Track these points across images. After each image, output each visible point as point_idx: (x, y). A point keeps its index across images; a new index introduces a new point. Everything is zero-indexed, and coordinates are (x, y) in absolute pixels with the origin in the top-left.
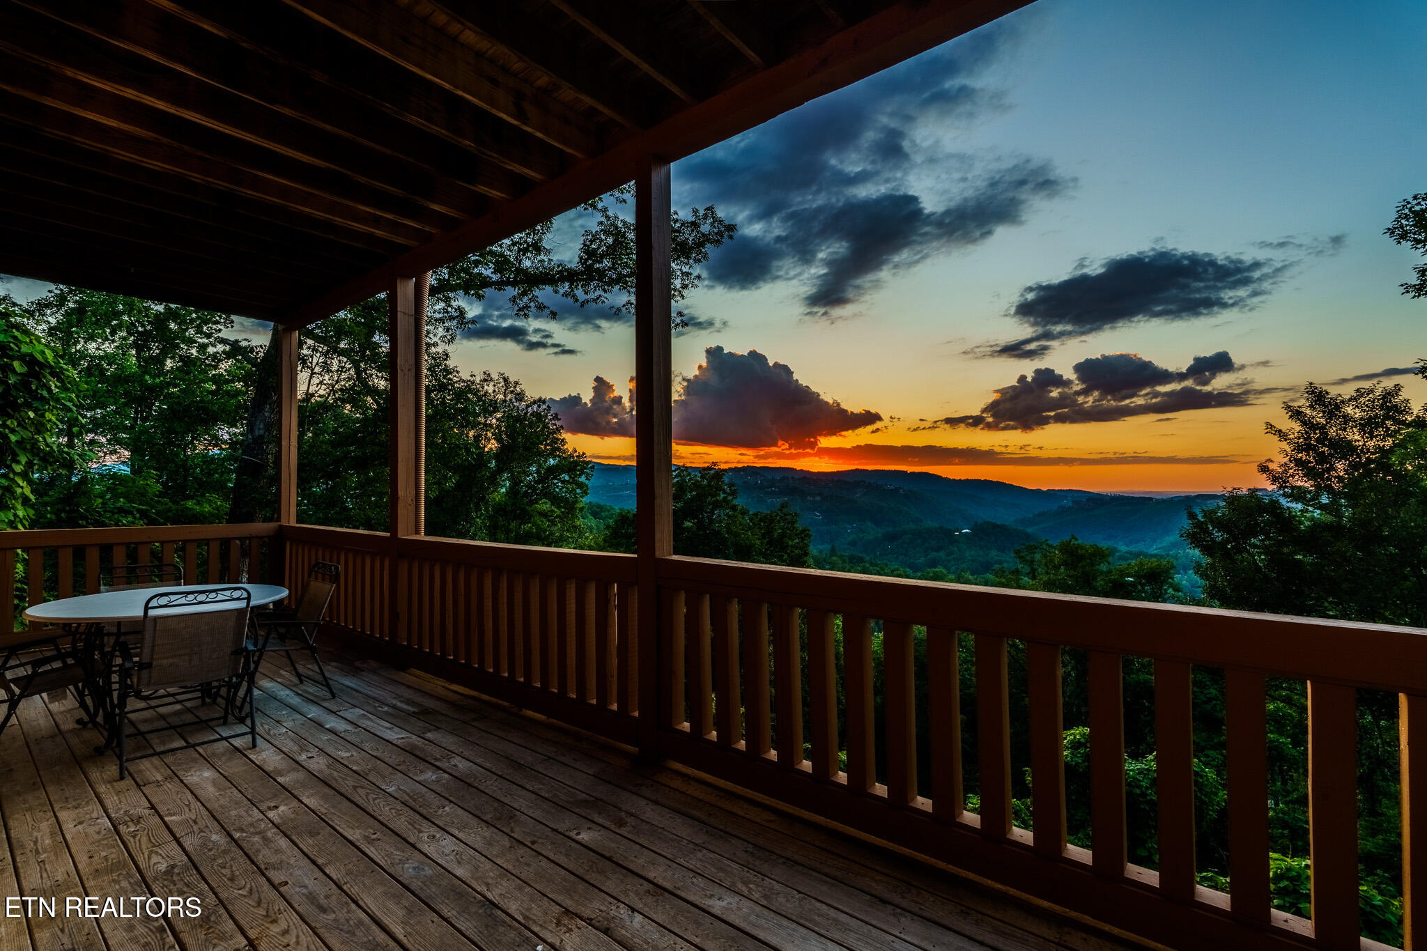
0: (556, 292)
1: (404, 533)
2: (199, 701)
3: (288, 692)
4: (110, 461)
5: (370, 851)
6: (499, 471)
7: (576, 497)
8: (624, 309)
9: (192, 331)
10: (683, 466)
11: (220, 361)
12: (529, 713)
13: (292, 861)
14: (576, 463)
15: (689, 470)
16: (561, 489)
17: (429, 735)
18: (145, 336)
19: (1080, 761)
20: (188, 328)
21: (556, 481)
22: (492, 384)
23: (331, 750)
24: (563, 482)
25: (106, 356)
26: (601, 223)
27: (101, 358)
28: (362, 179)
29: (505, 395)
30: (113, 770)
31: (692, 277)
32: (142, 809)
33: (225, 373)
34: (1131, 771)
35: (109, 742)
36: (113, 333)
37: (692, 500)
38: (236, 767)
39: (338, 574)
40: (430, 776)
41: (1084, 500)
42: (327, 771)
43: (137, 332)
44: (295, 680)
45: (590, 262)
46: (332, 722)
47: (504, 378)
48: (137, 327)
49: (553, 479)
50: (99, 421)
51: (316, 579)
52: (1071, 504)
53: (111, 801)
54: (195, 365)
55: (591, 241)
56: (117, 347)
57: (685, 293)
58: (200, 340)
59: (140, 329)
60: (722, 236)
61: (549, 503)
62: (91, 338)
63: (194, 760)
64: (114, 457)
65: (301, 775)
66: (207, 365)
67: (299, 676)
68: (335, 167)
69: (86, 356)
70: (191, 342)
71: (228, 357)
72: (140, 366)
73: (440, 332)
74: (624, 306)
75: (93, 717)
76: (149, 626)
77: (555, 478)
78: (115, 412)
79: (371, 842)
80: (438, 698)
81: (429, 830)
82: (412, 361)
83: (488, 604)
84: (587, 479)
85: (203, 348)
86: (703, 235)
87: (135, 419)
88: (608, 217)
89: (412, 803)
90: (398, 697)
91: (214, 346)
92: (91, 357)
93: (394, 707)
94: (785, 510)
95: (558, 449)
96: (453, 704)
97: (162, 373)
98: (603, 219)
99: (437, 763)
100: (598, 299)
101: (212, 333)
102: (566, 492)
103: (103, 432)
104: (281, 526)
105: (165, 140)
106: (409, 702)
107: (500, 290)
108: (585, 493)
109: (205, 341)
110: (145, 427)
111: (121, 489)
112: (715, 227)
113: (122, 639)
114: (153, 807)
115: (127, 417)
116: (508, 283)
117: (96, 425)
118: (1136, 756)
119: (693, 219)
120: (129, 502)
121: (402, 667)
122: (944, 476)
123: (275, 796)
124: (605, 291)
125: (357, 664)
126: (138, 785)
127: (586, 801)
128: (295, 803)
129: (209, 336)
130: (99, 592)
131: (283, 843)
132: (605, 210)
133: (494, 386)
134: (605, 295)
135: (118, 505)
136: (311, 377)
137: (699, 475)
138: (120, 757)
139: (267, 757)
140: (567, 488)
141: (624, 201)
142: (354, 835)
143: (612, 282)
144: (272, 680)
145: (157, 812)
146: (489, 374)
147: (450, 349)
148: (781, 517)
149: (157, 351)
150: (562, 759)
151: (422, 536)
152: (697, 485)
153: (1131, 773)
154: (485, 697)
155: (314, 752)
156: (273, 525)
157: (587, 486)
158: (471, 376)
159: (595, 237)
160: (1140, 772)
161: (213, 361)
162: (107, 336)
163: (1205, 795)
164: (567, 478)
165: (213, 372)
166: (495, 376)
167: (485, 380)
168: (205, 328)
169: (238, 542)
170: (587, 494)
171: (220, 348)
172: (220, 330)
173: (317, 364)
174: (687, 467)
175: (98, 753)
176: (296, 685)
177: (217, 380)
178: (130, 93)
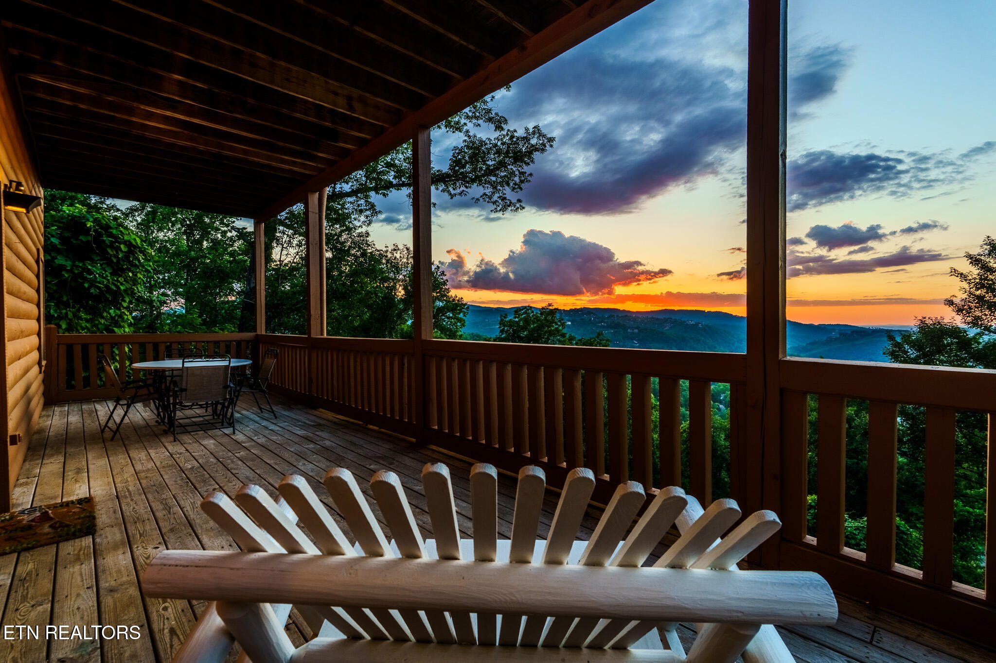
0: (437, 189)
1: (315, 334)
2: (212, 417)
3: (254, 416)
4: (173, 305)
5: (276, 467)
6: (405, 310)
7: (457, 328)
8: (481, 199)
9: (218, 223)
10: (529, 306)
11: (235, 241)
12: (371, 427)
13: (242, 468)
14: (457, 305)
15: (533, 309)
16: (447, 323)
17: (317, 433)
18: (190, 227)
19: (810, 518)
20: (215, 221)
21: (443, 317)
22: (399, 252)
23: (269, 437)
24: (448, 318)
25: (169, 240)
26: (465, 141)
27: (166, 241)
28: (280, 143)
29: (407, 259)
30: (172, 439)
31: (526, 175)
32: (183, 450)
33: (237, 249)
34: (849, 527)
35: (169, 429)
36: (173, 225)
37: (533, 329)
38: (225, 440)
39: (277, 354)
40: (312, 446)
41: (849, 332)
42: (265, 443)
43: (187, 224)
44: (259, 411)
45: (457, 168)
46: (272, 427)
47: (407, 248)
48: (186, 222)
49: (441, 316)
50: (167, 281)
51: (268, 357)
52: (838, 336)
53: (170, 448)
54: (220, 244)
55: (458, 154)
56: (175, 235)
57: (523, 185)
58: (222, 229)
59: (188, 222)
60: (545, 146)
61: (439, 332)
62: (160, 229)
63: (207, 437)
64: (176, 303)
65: (253, 443)
66: (227, 244)
67: (261, 409)
68: (267, 139)
69: (158, 241)
70: (217, 229)
71: (239, 239)
72: (188, 246)
73: (362, 218)
74: (481, 197)
75: (163, 420)
76: (185, 371)
77: (443, 315)
78: (176, 275)
79: (276, 464)
80: (328, 420)
81: (303, 461)
82: (318, 239)
83: (352, 371)
84: (464, 316)
85: (224, 233)
86: (533, 146)
87: (187, 280)
88: (469, 136)
89: (299, 454)
90: (308, 419)
91: (231, 232)
92: (161, 241)
93: (304, 423)
94: (601, 337)
95: (445, 296)
96: (335, 423)
97: (201, 249)
98: (466, 138)
99: (317, 442)
100: (462, 193)
101: (229, 224)
102: (450, 325)
103: (169, 287)
104: (257, 335)
105: (185, 132)
106: (312, 421)
107: (398, 190)
108: (463, 325)
109: (225, 229)
110: (192, 284)
111: (179, 321)
112: (540, 139)
113: (174, 379)
114: (187, 450)
115: (182, 278)
116: (404, 185)
117: (166, 284)
118: (853, 517)
119: (525, 135)
120: (184, 328)
121: (314, 407)
122: (734, 314)
123: (239, 449)
124: (466, 187)
125: (292, 406)
126: (182, 444)
127: (379, 457)
128: (248, 452)
129: (227, 226)
130: (164, 360)
131: (240, 463)
132: (467, 131)
133: (401, 253)
134: (466, 190)
135: (178, 330)
136: (282, 250)
137: (539, 312)
138: (174, 435)
139: (239, 437)
140: (451, 322)
141: (479, 125)
142: (271, 462)
143: (473, 181)
144: (248, 411)
145: (189, 452)
146: (397, 246)
147: (370, 229)
148: (598, 342)
149: (198, 236)
150: (377, 443)
151: (325, 336)
152: (537, 319)
153: (849, 529)
154: (352, 420)
155: (261, 436)
156: (252, 334)
157: (464, 320)
158: (386, 247)
159: (461, 151)
160: (857, 528)
161: (230, 241)
162: (169, 228)
163: (909, 549)
164: (451, 315)
165: (231, 249)
166: (401, 247)
167: (395, 250)
168: (225, 220)
169: (235, 343)
170: (464, 326)
171: (234, 233)
172: (234, 222)
173: (285, 241)
174: (531, 307)
175: (165, 433)
176: (259, 413)
177: (232, 254)
178: (168, 113)
